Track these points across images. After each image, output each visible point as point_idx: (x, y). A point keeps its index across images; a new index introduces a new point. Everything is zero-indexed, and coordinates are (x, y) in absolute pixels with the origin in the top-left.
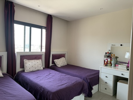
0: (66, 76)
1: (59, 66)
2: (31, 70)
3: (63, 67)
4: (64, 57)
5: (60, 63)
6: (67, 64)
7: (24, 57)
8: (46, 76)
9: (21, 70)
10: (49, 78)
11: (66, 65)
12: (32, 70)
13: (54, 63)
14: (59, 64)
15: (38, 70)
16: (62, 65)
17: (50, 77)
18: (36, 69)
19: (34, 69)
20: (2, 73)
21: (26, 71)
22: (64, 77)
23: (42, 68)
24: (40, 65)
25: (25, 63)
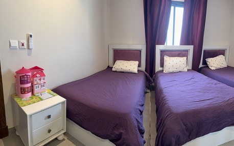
0: (218, 85)
1: (213, 68)
2: (171, 70)
3: (219, 70)
4: (224, 55)
5: (215, 63)
6: (226, 66)
7: (164, 53)
8: (185, 81)
9: (161, 69)
11: (225, 68)
13: (207, 64)
14: (213, 65)
15: (180, 72)
16: (218, 67)
17: (190, 83)
18: (178, 70)
19: (175, 70)
20: (138, 69)
21: (164, 72)
22: (213, 86)
23: (186, 70)
24: (184, 65)
25: (165, 61)
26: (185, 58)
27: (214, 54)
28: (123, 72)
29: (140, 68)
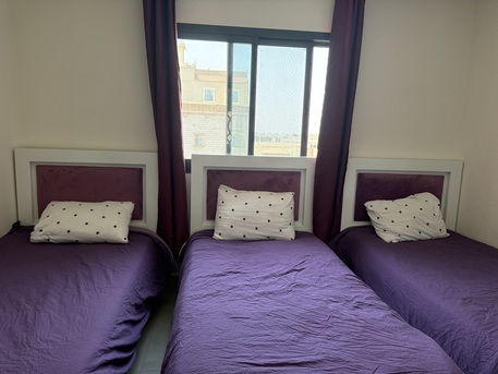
1: (388, 238)
2: (238, 233)
4: (437, 193)
5: (396, 219)
7: (220, 177)
8: (266, 278)
10: (263, 294)
11: (440, 239)
12: (241, 236)
14: (388, 225)
15: (269, 239)
16: (411, 234)
17: (277, 288)
18: (261, 234)
19: (251, 233)
20: (130, 227)
21: (216, 236)
23: (289, 234)
24: (282, 219)
25: (220, 201)
26: (289, 196)
27: (397, 187)
28: (75, 244)
29: (139, 224)
